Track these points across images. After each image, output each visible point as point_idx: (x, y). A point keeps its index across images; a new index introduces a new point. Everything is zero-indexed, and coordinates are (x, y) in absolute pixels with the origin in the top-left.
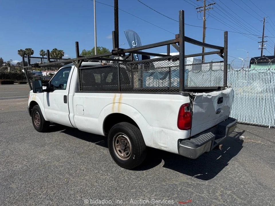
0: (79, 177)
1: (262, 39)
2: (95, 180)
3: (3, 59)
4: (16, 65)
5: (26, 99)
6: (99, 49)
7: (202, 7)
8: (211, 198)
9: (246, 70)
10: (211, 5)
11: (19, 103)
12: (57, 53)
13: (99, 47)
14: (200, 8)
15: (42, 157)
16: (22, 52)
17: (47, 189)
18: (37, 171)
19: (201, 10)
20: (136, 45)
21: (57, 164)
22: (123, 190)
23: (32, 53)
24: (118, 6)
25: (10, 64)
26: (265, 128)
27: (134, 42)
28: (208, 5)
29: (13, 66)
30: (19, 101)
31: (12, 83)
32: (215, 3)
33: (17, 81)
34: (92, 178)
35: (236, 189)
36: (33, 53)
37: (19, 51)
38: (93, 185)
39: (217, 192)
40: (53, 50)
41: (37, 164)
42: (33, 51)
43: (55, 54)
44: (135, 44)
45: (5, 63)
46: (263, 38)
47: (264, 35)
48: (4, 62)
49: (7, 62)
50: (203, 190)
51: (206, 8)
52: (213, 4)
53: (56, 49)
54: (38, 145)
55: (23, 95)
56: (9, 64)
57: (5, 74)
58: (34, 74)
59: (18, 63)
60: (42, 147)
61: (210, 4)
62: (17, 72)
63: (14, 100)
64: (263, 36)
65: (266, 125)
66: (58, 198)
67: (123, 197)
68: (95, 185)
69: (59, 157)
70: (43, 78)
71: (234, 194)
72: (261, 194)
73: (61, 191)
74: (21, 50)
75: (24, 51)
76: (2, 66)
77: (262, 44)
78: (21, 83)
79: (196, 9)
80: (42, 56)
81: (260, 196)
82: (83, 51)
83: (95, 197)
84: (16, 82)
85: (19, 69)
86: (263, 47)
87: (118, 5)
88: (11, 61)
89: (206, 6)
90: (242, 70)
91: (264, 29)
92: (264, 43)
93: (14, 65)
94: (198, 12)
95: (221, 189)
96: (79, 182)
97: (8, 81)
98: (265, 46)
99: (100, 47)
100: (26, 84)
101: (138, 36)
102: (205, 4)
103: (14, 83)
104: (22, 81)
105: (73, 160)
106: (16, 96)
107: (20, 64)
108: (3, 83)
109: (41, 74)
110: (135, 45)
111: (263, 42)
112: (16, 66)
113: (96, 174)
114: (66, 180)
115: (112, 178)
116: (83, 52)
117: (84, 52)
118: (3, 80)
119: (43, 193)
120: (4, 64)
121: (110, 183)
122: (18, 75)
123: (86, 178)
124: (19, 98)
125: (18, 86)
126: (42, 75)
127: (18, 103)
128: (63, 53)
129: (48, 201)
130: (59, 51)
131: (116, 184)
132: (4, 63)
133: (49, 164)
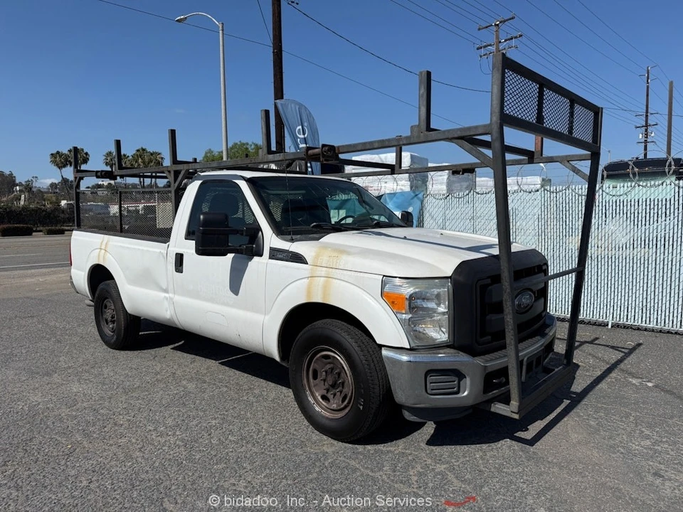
0: (105, 439)
1: (644, 119)
2: (139, 446)
3: (14, 175)
4: (46, 190)
5: (52, 269)
6: (247, 149)
7: (490, 45)
8: (393, 481)
9: (552, 190)
10: (512, 39)
11: (33, 280)
12: (147, 159)
13: (248, 144)
14: (485, 47)
15: (36, 398)
16: (60, 157)
17: (17, 466)
18: (11, 428)
19: (488, 53)
20: (306, 136)
21: (65, 411)
22: (196, 465)
23: (85, 161)
24: (281, 46)
25: (31, 189)
26: (600, 328)
27: (300, 127)
28: (505, 41)
29: (40, 191)
30: (32, 276)
31: (27, 232)
32: (521, 36)
33: (42, 228)
34: (134, 441)
35: (461, 460)
36: (88, 159)
37: (52, 154)
38: (129, 457)
39: (413, 468)
40: (138, 151)
41: (17, 413)
42: (87, 154)
43: (140, 160)
44: (304, 134)
45: (20, 184)
46: (647, 116)
47: (650, 110)
48: (17, 182)
49: (26, 182)
50: (383, 464)
51: (501, 48)
52: (516, 37)
53: (144, 150)
54: (38, 373)
55: (47, 261)
56: (28, 188)
57: (11, 211)
58: (91, 210)
59: (53, 185)
60: (46, 377)
61: (509, 37)
62: (45, 205)
63: (22, 272)
64: (647, 112)
65: (601, 320)
66: (34, 484)
67: (189, 481)
68: (134, 456)
69: (76, 398)
70: (110, 220)
71: (450, 472)
72: (515, 470)
73: (48, 469)
74: (58, 152)
75: (66, 155)
76: (13, 192)
77: (646, 130)
78: (50, 232)
79: (478, 49)
80: (109, 167)
81: (509, 475)
82: (206, 153)
83: (122, 482)
84: (38, 229)
85: (54, 199)
86: (647, 137)
87: (281, 42)
88: (34, 180)
89: (500, 42)
90: (543, 189)
91: (647, 95)
92: (650, 129)
93: (42, 190)
94: (481, 56)
95: (426, 461)
96: (99, 450)
97: (18, 227)
98: (653, 135)
99: (250, 143)
100: (64, 234)
101: (309, 115)
102: (497, 37)
103: (34, 234)
104: (53, 228)
105: (107, 404)
106: (29, 263)
107: (56, 188)
108: (7, 233)
109: (106, 211)
110: (302, 136)
111: (647, 125)
112: (46, 193)
113: (146, 434)
114: (69, 446)
115: (182, 440)
116: (206, 156)
117: (209, 155)
118: (5, 226)
119: (5, 474)
120: (18, 188)
121: (171, 452)
122: (44, 213)
123: (120, 441)
124: (35, 269)
125: (41, 239)
126: (109, 213)
127: (28, 280)
128: (162, 158)
129: (8, 492)
130: (152, 154)
131: (184, 453)
132: (17, 185)
133: (45, 414)
